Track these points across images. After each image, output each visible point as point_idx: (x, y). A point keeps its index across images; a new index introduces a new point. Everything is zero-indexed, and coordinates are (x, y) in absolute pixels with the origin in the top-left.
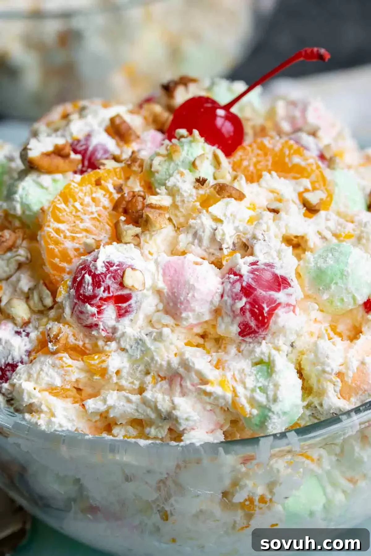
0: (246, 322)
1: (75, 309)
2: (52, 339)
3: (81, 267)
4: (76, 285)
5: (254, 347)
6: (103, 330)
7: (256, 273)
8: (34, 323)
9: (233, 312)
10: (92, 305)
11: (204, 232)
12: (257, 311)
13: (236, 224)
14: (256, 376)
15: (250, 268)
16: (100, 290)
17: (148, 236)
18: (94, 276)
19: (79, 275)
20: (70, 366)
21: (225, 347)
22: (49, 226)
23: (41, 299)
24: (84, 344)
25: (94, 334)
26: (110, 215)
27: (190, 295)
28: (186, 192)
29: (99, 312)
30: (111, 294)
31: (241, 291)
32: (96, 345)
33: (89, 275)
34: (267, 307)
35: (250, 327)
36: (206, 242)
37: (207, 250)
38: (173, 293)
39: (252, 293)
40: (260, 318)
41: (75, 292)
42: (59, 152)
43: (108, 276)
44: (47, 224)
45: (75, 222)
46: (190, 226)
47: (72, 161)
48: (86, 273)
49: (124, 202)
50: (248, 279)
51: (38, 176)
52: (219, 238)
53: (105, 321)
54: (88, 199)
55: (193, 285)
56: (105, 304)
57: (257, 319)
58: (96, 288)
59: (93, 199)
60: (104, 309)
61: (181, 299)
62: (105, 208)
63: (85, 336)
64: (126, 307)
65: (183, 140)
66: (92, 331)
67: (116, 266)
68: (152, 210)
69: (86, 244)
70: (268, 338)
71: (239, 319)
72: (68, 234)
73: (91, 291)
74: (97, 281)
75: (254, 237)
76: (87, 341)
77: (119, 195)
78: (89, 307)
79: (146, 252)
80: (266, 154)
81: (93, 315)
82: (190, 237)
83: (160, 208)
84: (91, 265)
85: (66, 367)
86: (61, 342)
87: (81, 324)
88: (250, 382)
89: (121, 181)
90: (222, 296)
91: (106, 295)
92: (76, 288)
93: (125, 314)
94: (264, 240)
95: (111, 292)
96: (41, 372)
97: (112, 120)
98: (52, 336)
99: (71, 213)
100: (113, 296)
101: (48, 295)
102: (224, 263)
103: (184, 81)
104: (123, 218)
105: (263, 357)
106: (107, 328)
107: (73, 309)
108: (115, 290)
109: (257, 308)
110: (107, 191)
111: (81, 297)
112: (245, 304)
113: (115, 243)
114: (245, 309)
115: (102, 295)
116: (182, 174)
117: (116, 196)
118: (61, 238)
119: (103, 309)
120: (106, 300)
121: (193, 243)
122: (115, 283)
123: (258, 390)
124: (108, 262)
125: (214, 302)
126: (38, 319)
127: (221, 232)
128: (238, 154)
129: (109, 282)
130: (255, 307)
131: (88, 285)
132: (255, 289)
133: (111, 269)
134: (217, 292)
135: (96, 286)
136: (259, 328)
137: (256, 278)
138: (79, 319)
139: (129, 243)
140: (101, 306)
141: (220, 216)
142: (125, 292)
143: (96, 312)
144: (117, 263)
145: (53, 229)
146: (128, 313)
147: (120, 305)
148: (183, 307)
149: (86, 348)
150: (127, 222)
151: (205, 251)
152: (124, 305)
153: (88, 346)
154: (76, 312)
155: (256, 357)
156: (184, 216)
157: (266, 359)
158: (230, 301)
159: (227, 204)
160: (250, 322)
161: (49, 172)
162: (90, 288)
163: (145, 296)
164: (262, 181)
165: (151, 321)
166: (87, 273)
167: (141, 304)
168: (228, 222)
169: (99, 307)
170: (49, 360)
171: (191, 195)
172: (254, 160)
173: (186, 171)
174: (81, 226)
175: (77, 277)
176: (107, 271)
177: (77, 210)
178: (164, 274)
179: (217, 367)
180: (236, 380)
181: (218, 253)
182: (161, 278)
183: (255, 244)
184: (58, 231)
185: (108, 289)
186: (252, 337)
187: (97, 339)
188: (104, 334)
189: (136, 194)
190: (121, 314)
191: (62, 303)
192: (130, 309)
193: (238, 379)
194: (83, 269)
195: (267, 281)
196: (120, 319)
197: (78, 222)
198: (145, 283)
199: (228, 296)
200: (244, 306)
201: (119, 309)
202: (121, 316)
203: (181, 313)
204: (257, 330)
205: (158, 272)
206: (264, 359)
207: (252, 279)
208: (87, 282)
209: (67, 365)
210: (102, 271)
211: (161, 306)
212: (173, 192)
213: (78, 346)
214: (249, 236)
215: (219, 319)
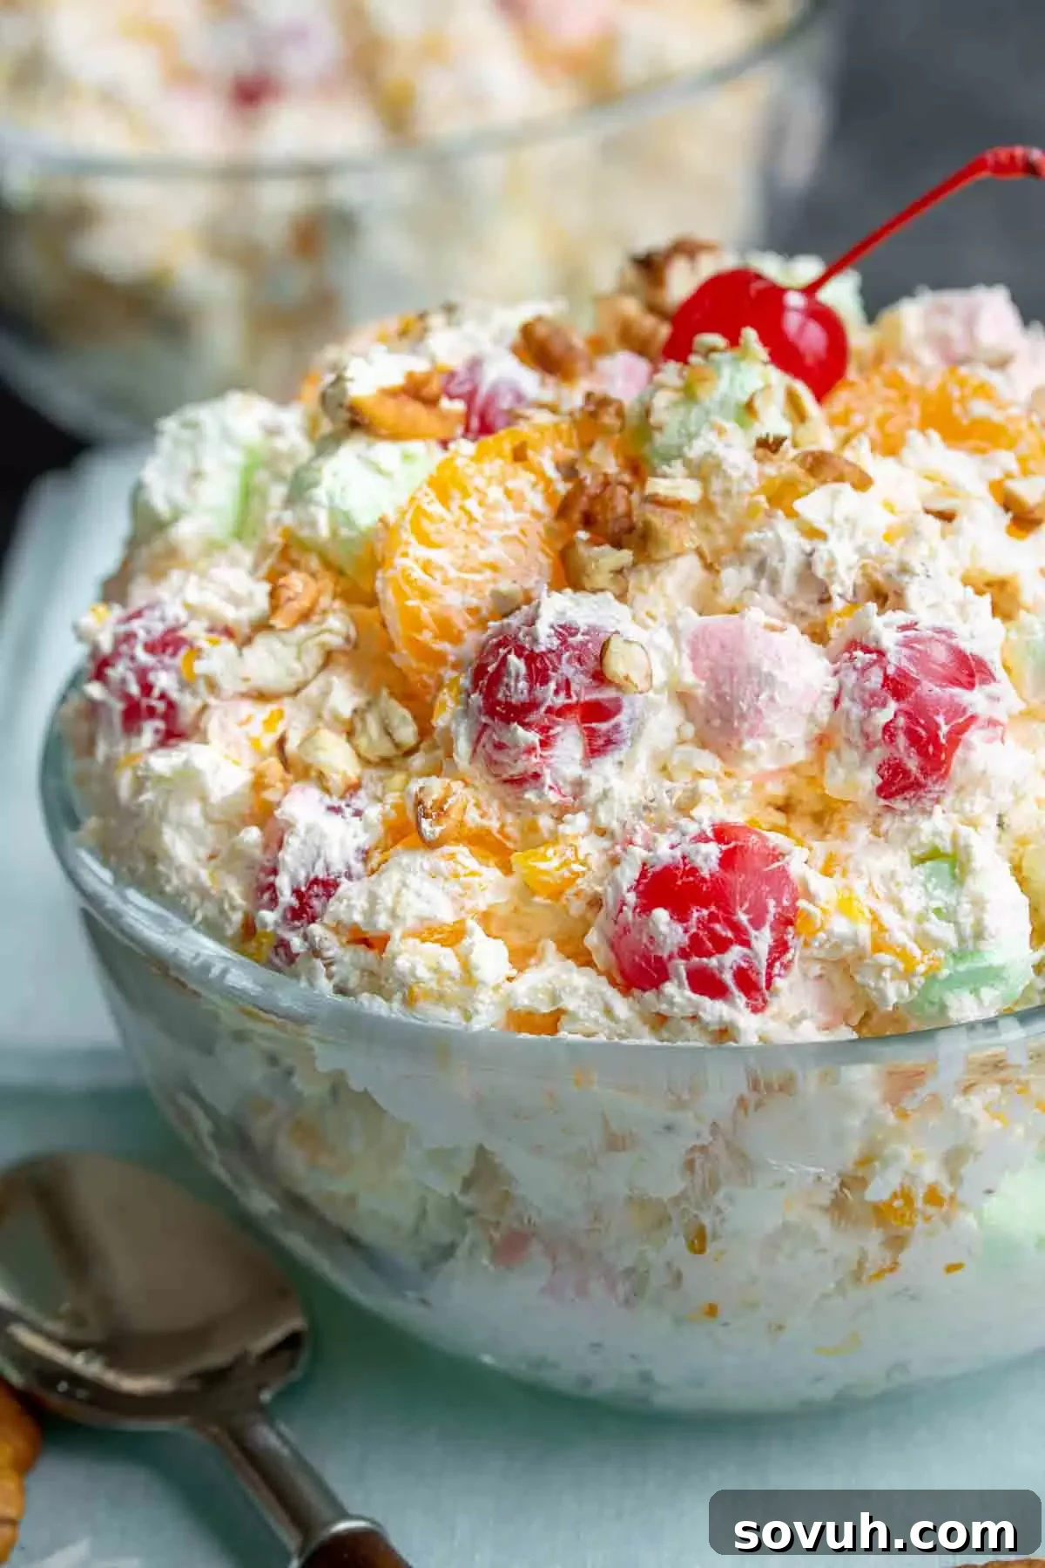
0: (898, 761)
1: (484, 739)
2: (430, 811)
3: (495, 640)
4: (486, 682)
5: (916, 821)
6: (551, 788)
7: (915, 645)
8: (371, 787)
9: (866, 736)
10: (527, 726)
11: (782, 560)
12: (923, 733)
13: (860, 539)
14: (924, 886)
15: (900, 636)
16: (547, 690)
17: (646, 575)
18: (531, 658)
19: (491, 658)
20: (473, 874)
21: (842, 828)
22: (405, 555)
23: (387, 731)
24: (503, 826)
25: (529, 800)
26: (549, 530)
27: (763, 697)
28: (736, 467)
29: (544, 744)
30: (575, 699)
31: (883, 686)
32: (533, 828)
33: (519, 656)
34: (947, 724)
35: (906, 773)
36: (788, 583)
37: (790, 604)
38: (720, 697)
39: (912, 690)
40: (931, 749)
41: (484, 698)
42: (416, 391)
43: (566, 656)
44: (402, 549)
45: (466, 547)
46: (749, 549)
47: (445, 417)
48: (509, 652)
49: (585, 499)
50: (900, 659)
51: (369, 446)
52: (820, 571)
53: (557, 765)
54: (495, 493)
55: (770, 675)
56: (558, 724)
57: (922, 753)
58: (538, 684)
59: (508, 494)
60: (558, 734)
61: (741, 709)
62: (536, 515)
63: (505, 806)
64: (608, 731)
65: (715, 356)
66: (526, 790)
67: (583, 634)
68: (659, 510)
69: (498, 596)
70: (948, 800)
71: (879, 754)
72: (453, 573)
73: (525, 691)
74: (539, 670)
75: (904, 569)
76: (509, 818)
77: (570, 486)
78: (520, 730)
79: (642, 615)
80: (905, 398)
81: (530, 750)
82: (748, 574)
83: (676, 504)
84: (521, 635)
85: (465, 875)
86: (453, 816)
87: (496, 776)
88: (913, 899)
89: (572, 453)
90: (836, 702)
91: (561, 700)
92: (484, 689)
93: (604, 748)
94: (928, 576)
95: (572, 693)
96: (404, 891)
97: (527, 331)
98: (429, 803)
99: (456, 524)
100: (578, 702)
101: (404, 717)
102: (833, 632)
103: (686, 249)
104: (583, 535)
105: (938, 842)
106: (561, 783)
107: (476, 742)
108: (583, 691)
109: (922, 726)
110: (541, 474)
111: (498, 708)
112: (895, 715)
113: (568, 591)
114: (896, 728)
115: (552, 700)
116: (721, 431)
117: (563, 488)
118: (435, 585)
119: (554, 736)
120: (562, 712)
121: (755, 588)
122: (582, 672)
123: (933, 916)
124: (561, 626)
125: (818, 713)
126: (381, 779)
127: (826, 556)
128: (841, 398)
129: (567, 669)
130: (918, 723)
131: (517, 680)
132: (917, 682)
133: (571, 640)
134: (824, 693)
135: (536, 681)
136: (926, 775)
137: (918, 655)
138: (491, 763)
139: (602, 590)
140: (549, 728)
141: (820, 523)
142: (606, 694)
143: (538, 743)
144: (583, 628)
145: (416, 560)
146: (612, 746)
147: (594, 725)
148: (746, 726)
149: (507, 837)
150: (593, 542)
151: (785, 605)
152: (603, 726)
153: (509, 830)
154: (484, 746)
155: (921, 844)
156: (726, 531)
157: (949, 849)
158: (857, 711)
159: (835, 496)
160: (906, 760)
161: (395, 436)
162: (523, 684)
163: (652, 706)
164: (906, 453)
165: (664, 768)
166: (513, 652)
167: (642, 724)
168: (840, 537)
169: (544, 730)
170: (423, 861)
171: (746, 476)
172: (879, 410)
173: (730, 426)
174: (483, 555)
175: (487, 665)
176: (561, 644)
177: (471, 519)
178: (694, 657)
179: (827, 872)
180: (877, 897)
181: (817, 613)
182: (687, 664)
183: (907, 583)
184: (427, 567)
185: (566, 686)
186: (910, 800)
187: (535, 811)
188: (553, 797)
189: (610, 479)
190: (595, 747)
191: (447, 730)
192: (615, 737)
193: (881, 895)
194: (500, 645)
195: (943, 665)
196: (592, 761)
197: (474, 547)
198: (651, 676)
199: (853, 700)
200: (891, 721)
201: (591, 734)
202: (596, 754)
203: (740, 743)
204: (922, 780)
205: (680, 651)
206: (940, 846)
207: (910, 659)
208: (513, 674)
209: (467, 871)
210: (549, 646)
211: (689, 730)
212: (703, 470)
213: (489, 832)
214: (892, 567)
215: (831, 757)
